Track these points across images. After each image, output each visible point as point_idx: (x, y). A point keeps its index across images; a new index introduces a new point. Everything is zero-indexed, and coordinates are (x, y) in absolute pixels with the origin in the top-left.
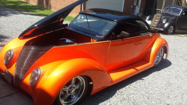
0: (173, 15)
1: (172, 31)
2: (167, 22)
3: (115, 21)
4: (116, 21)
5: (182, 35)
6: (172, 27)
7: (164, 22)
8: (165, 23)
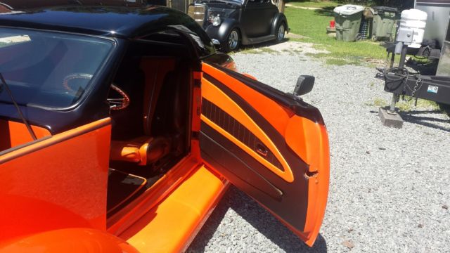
0: (229, 4)
1: (235, 44)
2: (222, 22)
3: (110, 35)
4: (113, 32)
5: (257, 50)
6: (235, 33)
7: (216, 24)
8: (219, 26)
